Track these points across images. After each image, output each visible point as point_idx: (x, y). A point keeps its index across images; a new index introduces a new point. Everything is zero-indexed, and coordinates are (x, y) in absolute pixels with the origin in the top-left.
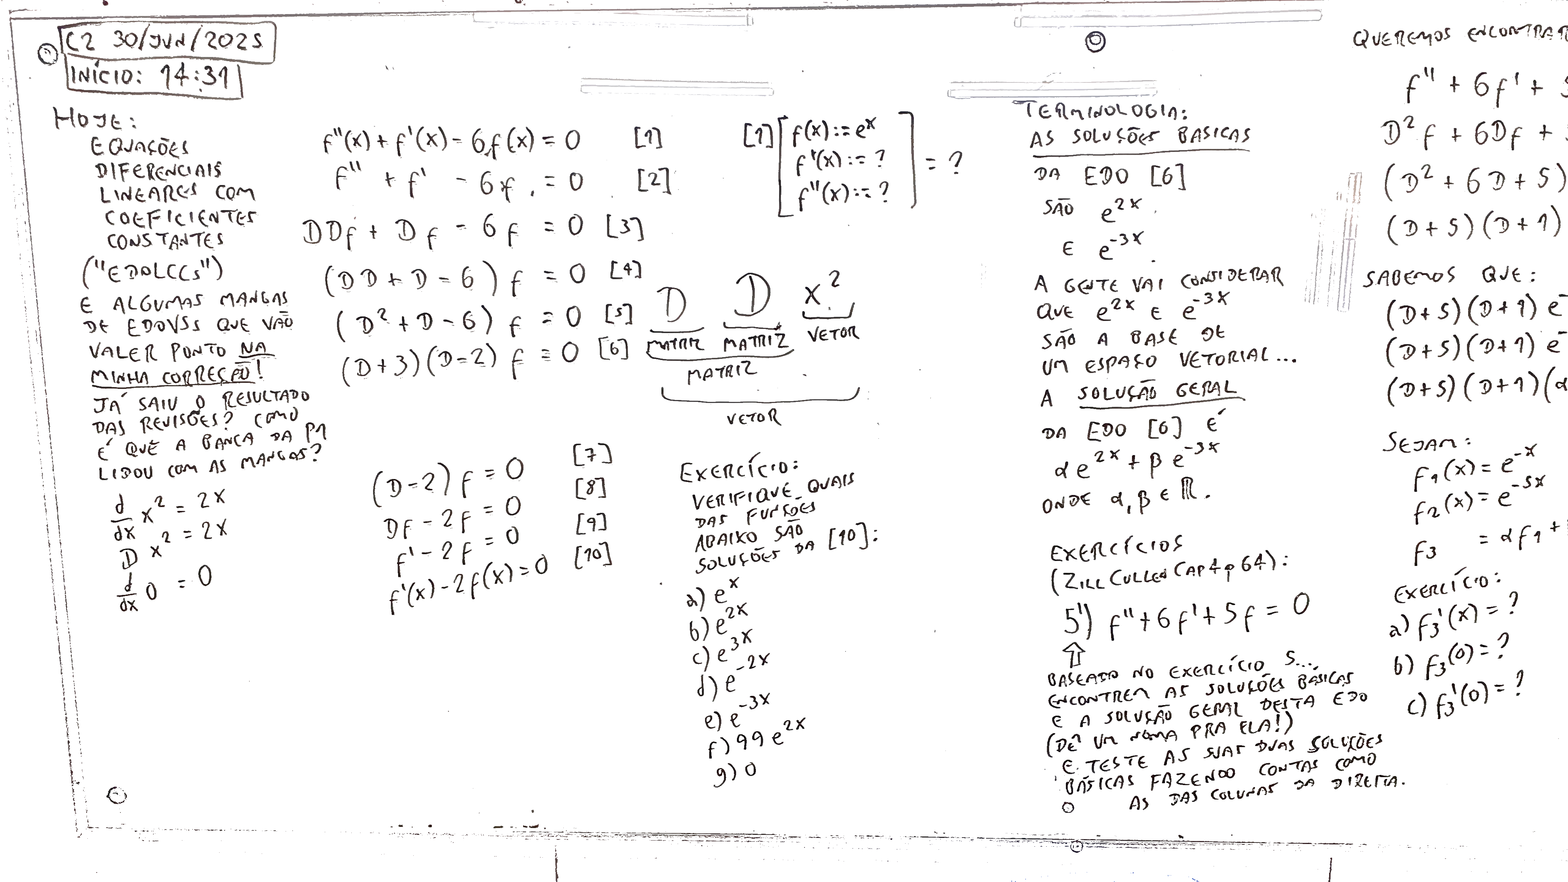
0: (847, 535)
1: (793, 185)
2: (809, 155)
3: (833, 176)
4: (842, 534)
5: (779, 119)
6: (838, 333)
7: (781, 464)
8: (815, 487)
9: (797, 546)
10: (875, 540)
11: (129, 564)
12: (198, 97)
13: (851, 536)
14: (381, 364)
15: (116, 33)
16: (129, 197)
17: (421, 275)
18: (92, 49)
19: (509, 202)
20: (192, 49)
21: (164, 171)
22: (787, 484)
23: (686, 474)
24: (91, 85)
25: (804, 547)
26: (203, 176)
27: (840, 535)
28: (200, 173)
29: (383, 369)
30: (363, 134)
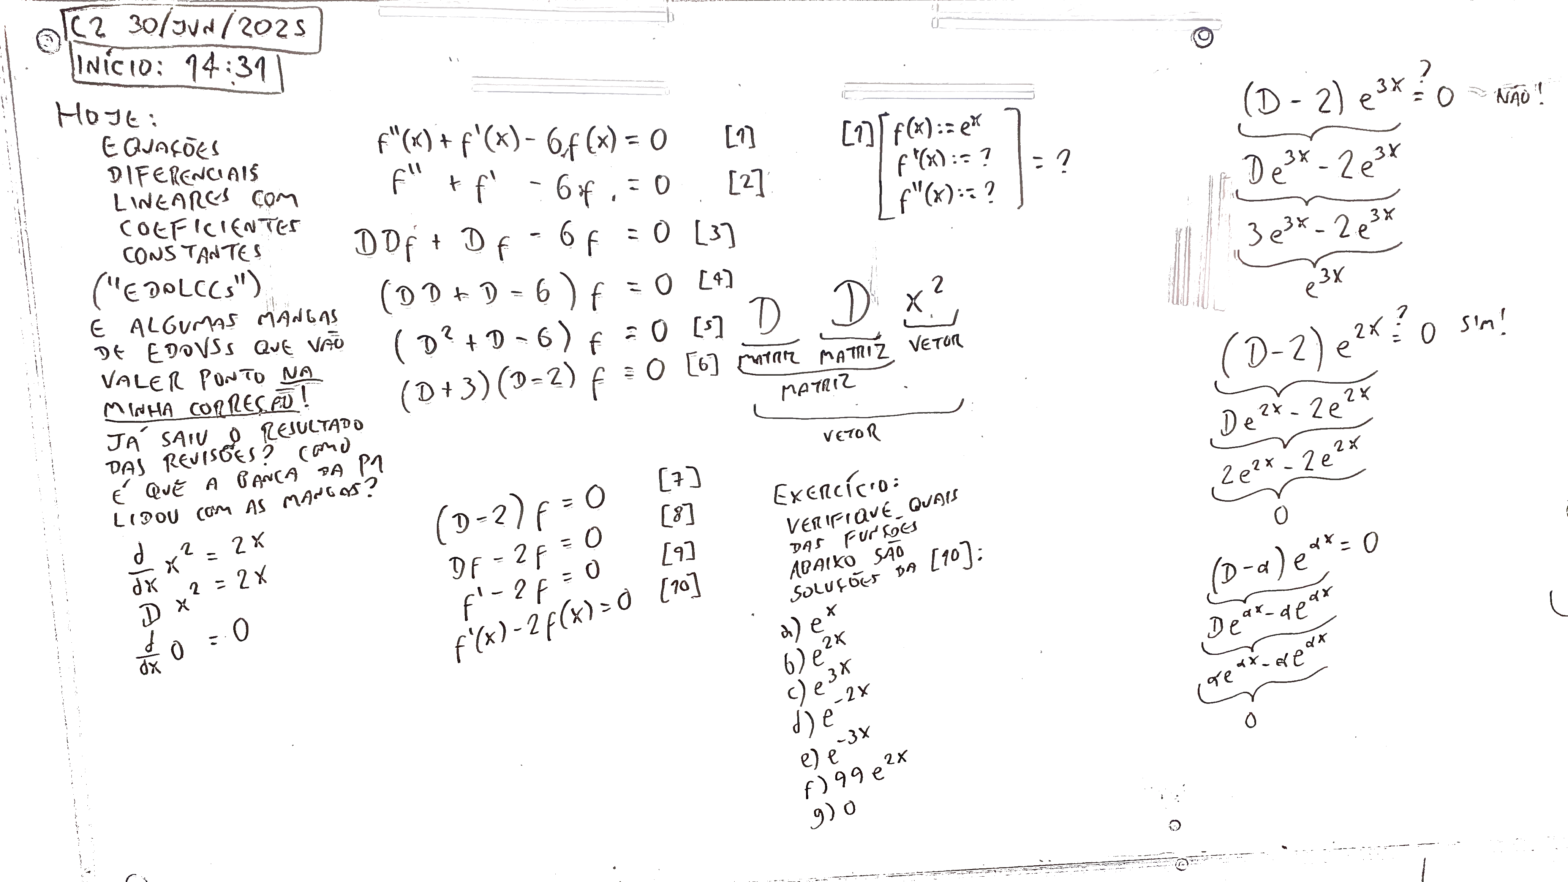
0: (951, 555)
1: (894, 186)
2: (911, 154)
3: (936, 176)
4: (946, 554)
5: (880, 116)
6: (941, 342)
7: (880, 482)
8: (916, 506)
9: (898, 569)
10: (980, 559)
11: (150, 621)
12: (229, 91)
13: (955, 556)
14: (446, 388)
15: (132, 17)
16: (149, 205)
17: (491, 290)
18: (103, 35)
19: (588, 207)
20: (223, 37)
21: (190, 174)
22: (887, 503)
23: (779, 496)
24: (101, 77)
25: (906, 569)
26: (237, 180)
27: (943, 556)
28: (233, 177)
29: (448, 393)
30: (424, 133)
